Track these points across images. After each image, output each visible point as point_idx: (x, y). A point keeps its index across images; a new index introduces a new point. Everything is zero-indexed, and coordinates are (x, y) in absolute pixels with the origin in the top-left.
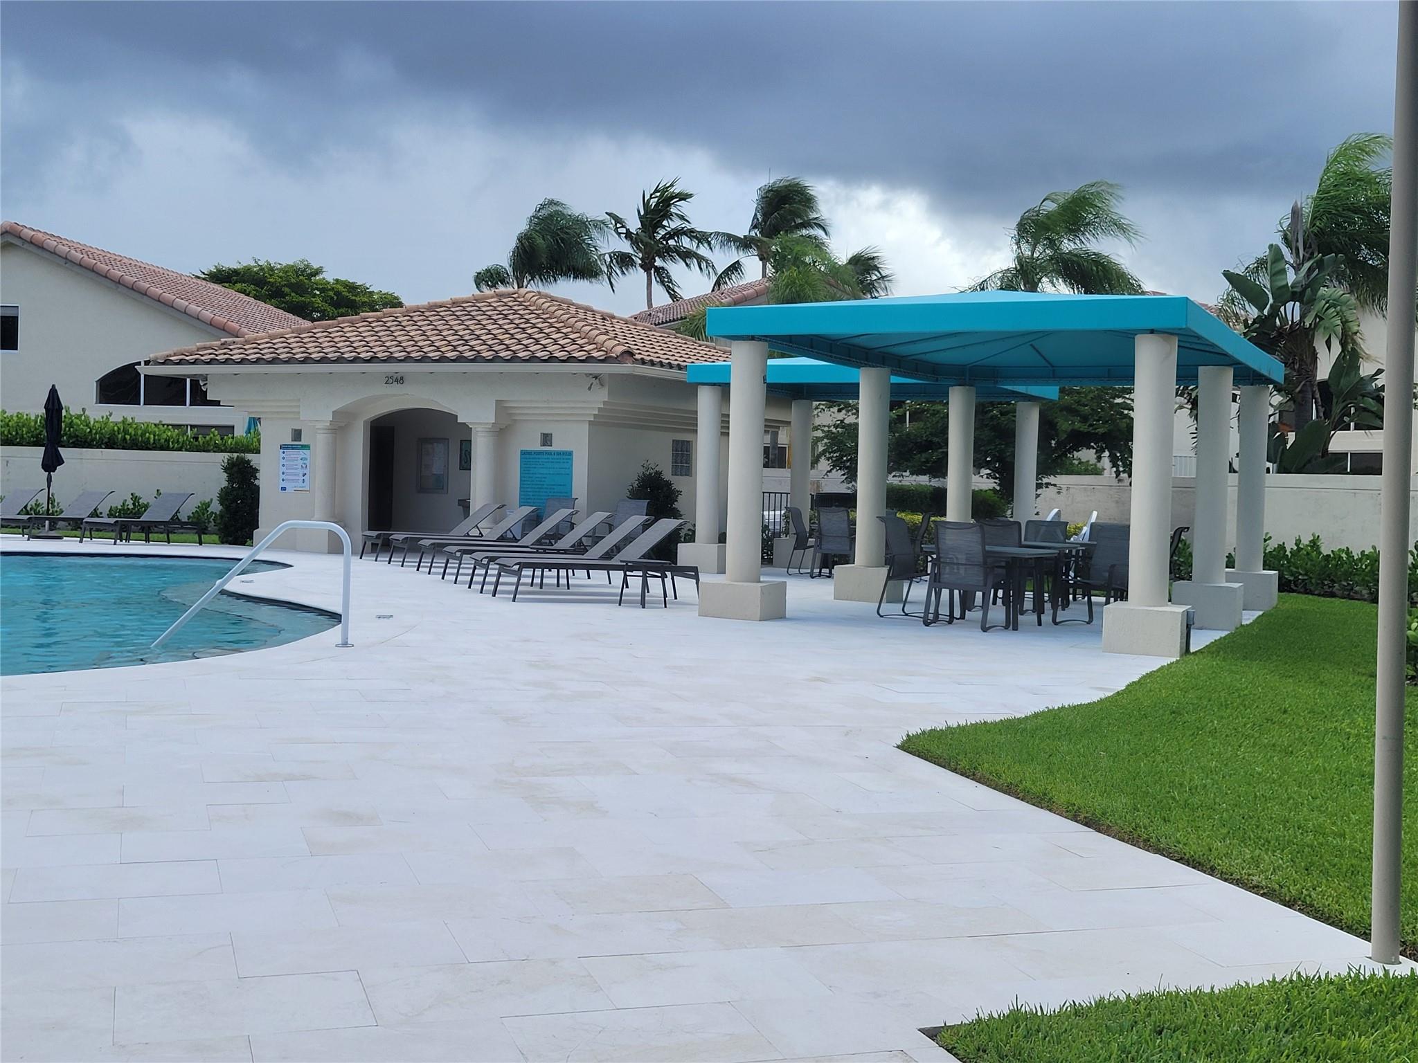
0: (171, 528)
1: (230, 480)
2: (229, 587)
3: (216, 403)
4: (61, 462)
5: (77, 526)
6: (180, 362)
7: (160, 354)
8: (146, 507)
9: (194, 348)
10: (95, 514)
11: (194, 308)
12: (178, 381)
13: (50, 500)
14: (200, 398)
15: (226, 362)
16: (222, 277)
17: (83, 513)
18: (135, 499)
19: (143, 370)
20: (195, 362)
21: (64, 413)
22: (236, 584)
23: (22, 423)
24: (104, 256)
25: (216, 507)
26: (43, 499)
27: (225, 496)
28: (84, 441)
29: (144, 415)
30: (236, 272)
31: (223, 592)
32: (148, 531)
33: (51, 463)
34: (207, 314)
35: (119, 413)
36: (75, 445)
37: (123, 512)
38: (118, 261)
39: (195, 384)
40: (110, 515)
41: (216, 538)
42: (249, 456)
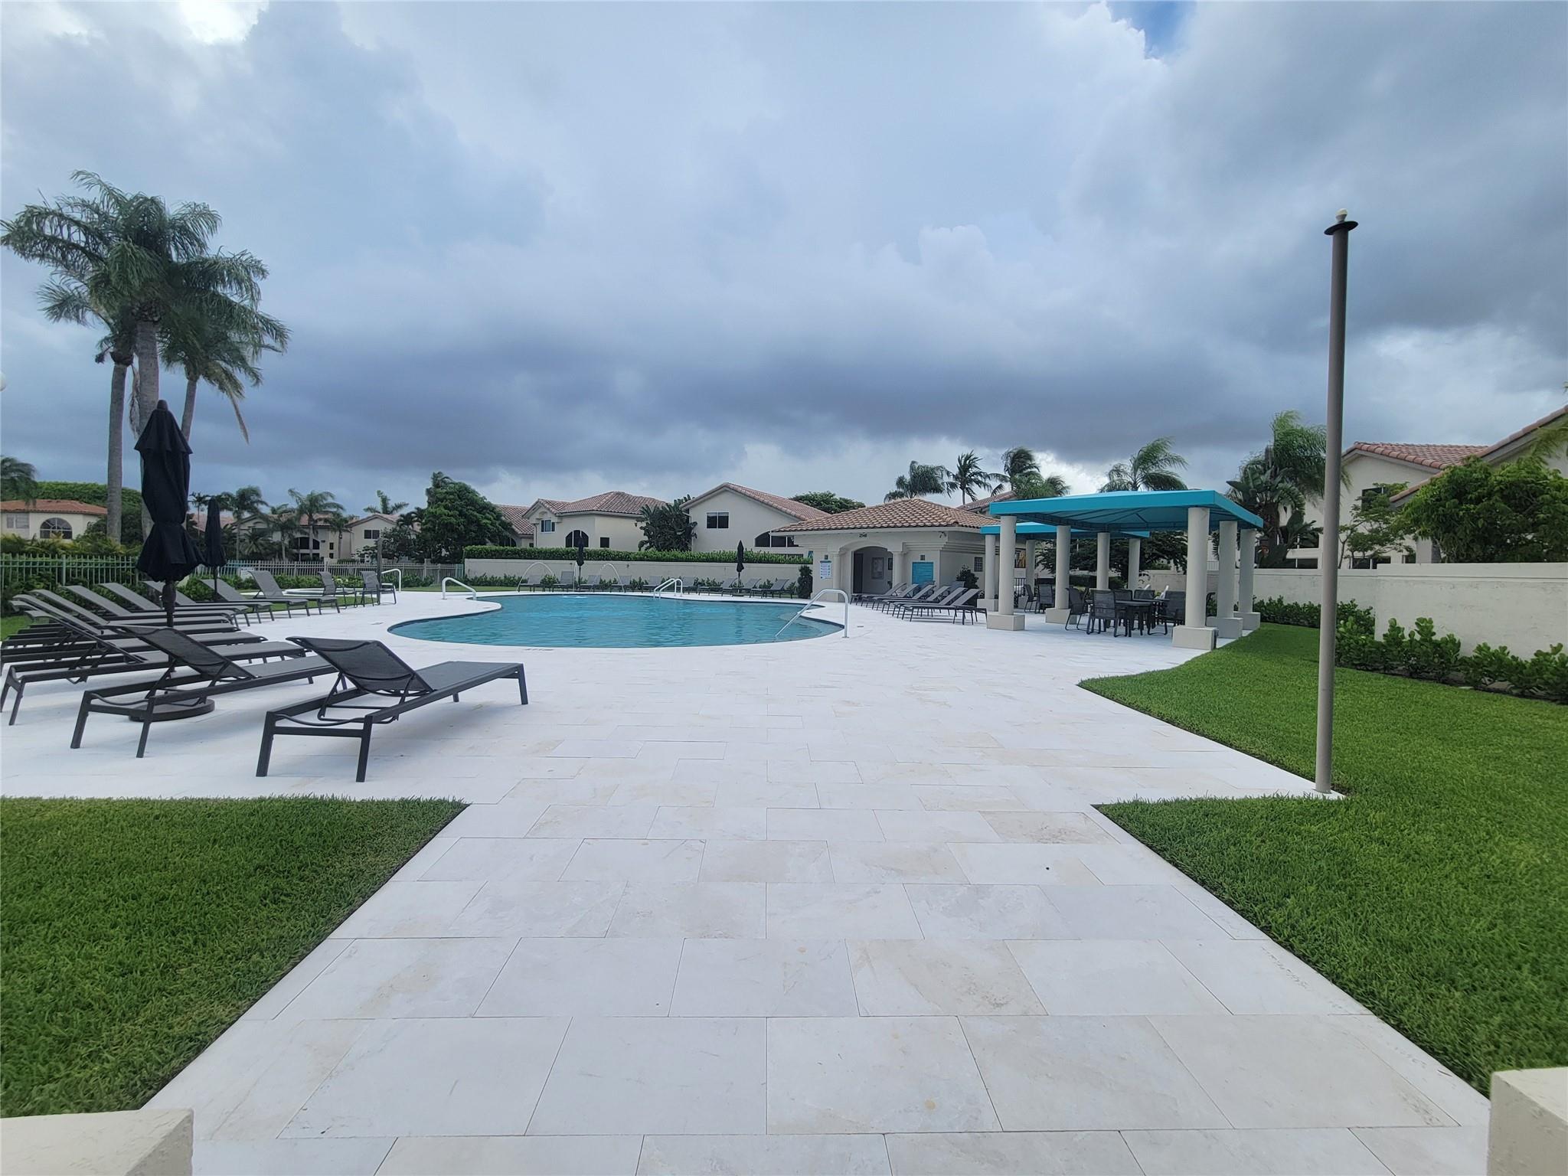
0: (781, 593)
1: (802, 575)
2: (802, 615)
3: (797, 546)
4: (743, 568)
5: (749, 592)
6: (784, 531)
7: (777, 528)
8: (772, 585)
9: (788, 525)
10: (755, 587)
11: (789, 511)
12: (783, 538)
13: (740, 582)
14: (791, 544)
15: (801, 530)
16: (798, 499)
17: (750, 587)
18: (768, 582)
19: (771, 534)
20: (789, 531)
21: (744, 550)
22: (805, 614)
23: (731, 554)
24: (757, 493)
25: (797, 585)
26: (737, 581)
27: (800, 580)
28: (751, 561)
29: (771, 550)
30: (803, 497)
31: (801, 616)
32: (773, 594)
33: (740, 569)
34: (793, 513)
35: (764, 550)
36: (748, 562)
37: (764, 586)
38: (762, 494)
39: (789, 538)
40: (760, 588)
41: (797, 596)
42: (808, 565)
